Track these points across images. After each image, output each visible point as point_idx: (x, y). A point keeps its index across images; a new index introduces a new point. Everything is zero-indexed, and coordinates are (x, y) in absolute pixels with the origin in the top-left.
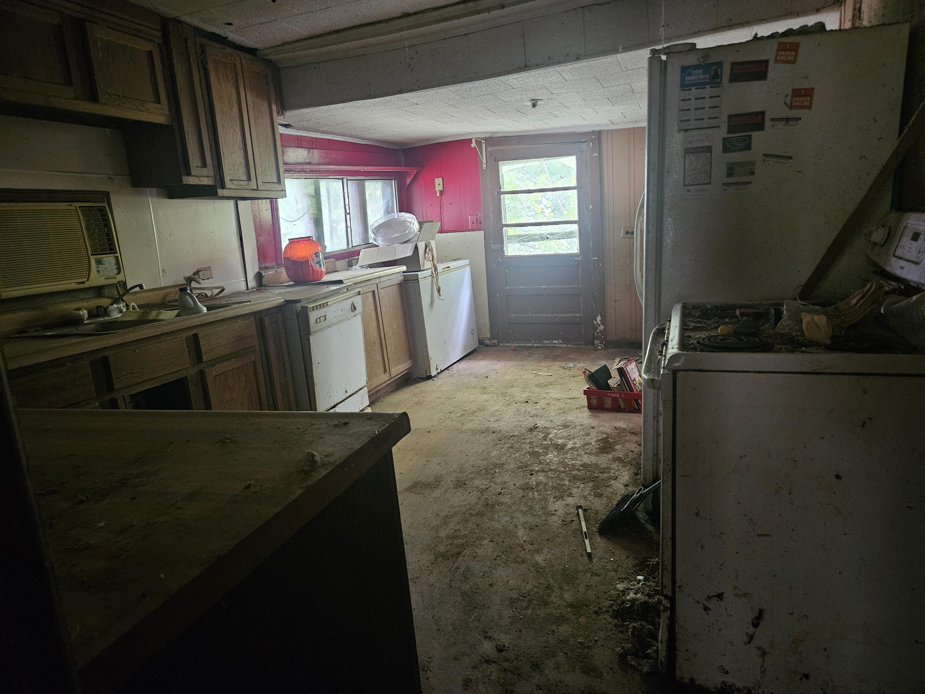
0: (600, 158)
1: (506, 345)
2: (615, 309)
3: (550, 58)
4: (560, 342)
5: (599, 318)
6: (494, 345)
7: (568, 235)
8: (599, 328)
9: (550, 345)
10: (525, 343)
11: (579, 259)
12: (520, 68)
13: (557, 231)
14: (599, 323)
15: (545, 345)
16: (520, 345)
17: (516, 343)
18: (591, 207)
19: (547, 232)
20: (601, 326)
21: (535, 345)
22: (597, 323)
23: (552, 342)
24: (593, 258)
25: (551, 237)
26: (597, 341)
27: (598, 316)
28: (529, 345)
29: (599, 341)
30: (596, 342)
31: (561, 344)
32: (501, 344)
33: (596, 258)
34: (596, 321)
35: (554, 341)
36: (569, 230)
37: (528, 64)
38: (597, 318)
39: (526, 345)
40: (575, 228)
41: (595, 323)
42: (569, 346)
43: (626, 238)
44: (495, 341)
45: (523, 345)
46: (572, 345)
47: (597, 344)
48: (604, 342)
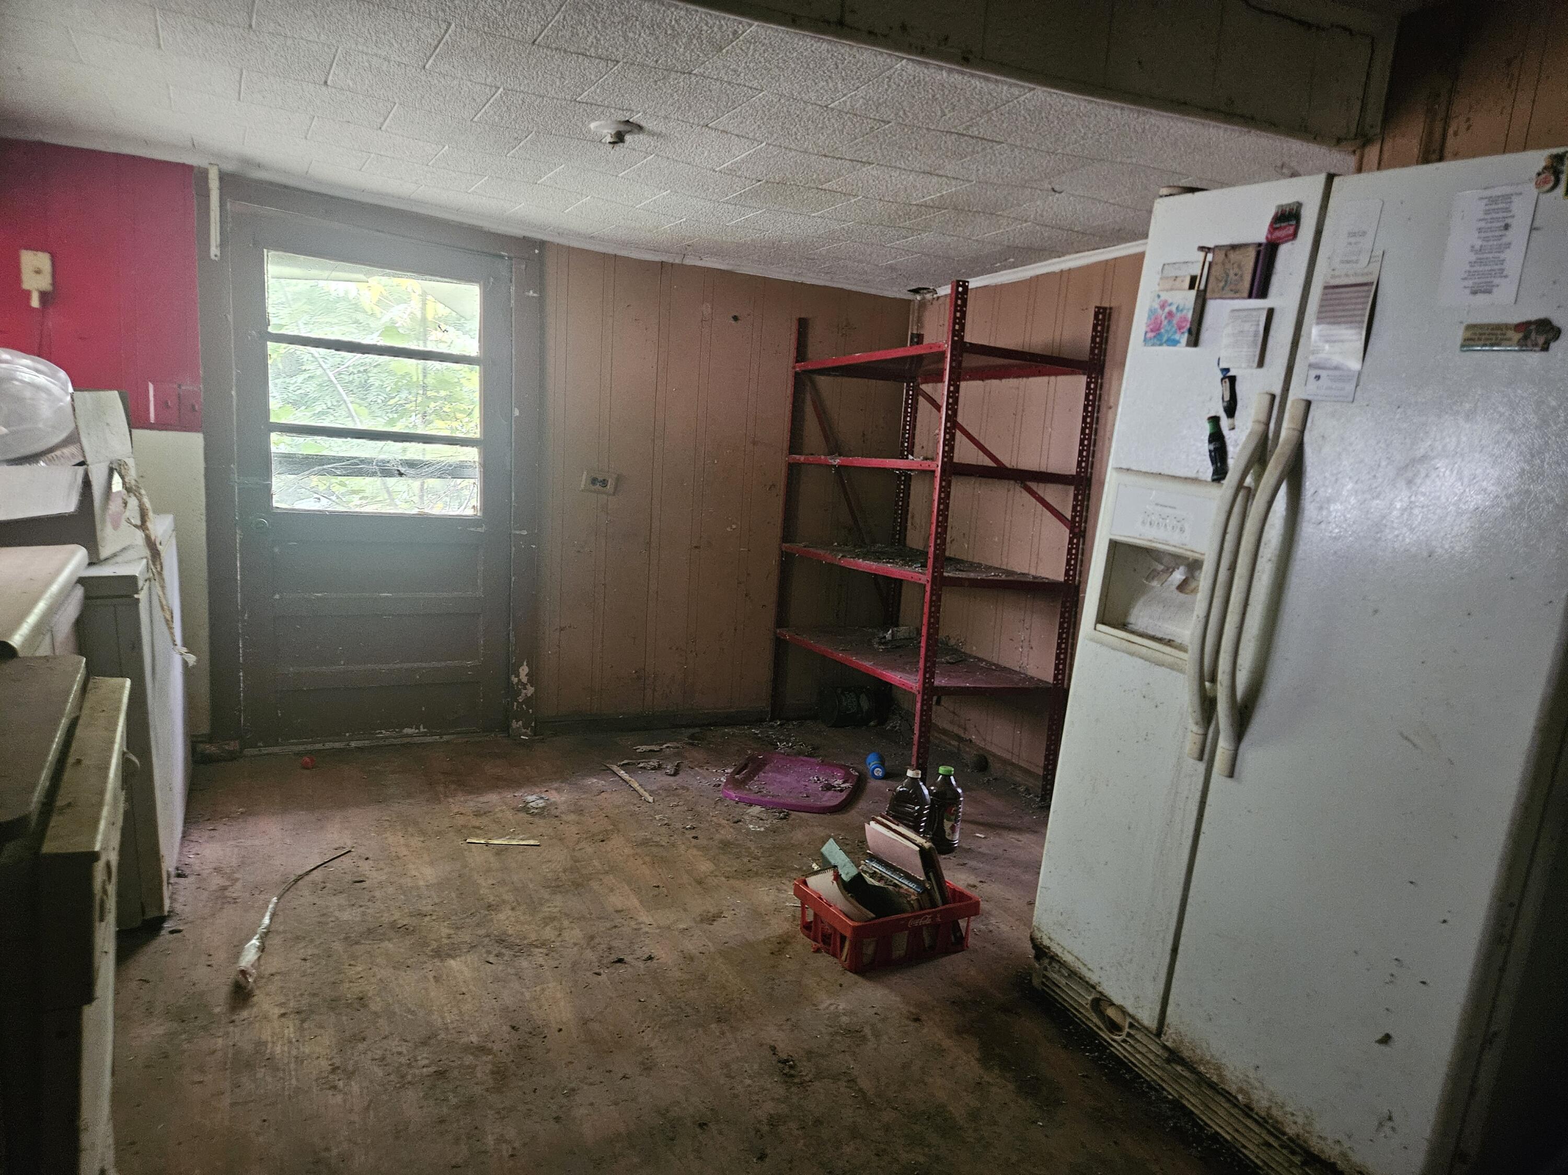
0: (541, 300)
1: (265, 751)
2: (559, 646)
3: (904, 28)
4: (422, 730)
5: (524, 670)
6: (233, 757)
7: (455, 471)
8: (524, 691)
9: (395, 741)
10: (324, 743)
11: (479, 530)
12: (829, 23)
13: (428, 458)
14: (525, 680)
15: (382, 743)
16: (309, 747)
17: (296, 744)
18: (516, 412)
19: (400, 457)
20: (528, 686)
21: (353, 744)
22: (520, 680)
23: (401, 732)
24: (518, 532)
25: (412, 471)
26: (517, 722)
27: (522, 665)
28: (337, 745)
29: (520, 723)
30: (515, 725)
31: (425, 735)
32: (249, 751)
33: (525, 533)
34: (518, 676)
35: (407, 731)
36: (453, 460)
37: (849, 19)
38: (521, 670)
39: (328, 745)
40: (472, 454)
41: (515, 680)
42: (445, 738)
43: (591, 491)
44: (233, 746)
45: (319, 746)
46: (452, 737)
47: (518, 728)
48: (533, 724)
